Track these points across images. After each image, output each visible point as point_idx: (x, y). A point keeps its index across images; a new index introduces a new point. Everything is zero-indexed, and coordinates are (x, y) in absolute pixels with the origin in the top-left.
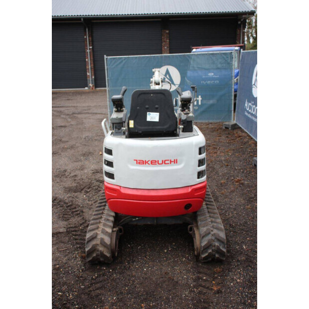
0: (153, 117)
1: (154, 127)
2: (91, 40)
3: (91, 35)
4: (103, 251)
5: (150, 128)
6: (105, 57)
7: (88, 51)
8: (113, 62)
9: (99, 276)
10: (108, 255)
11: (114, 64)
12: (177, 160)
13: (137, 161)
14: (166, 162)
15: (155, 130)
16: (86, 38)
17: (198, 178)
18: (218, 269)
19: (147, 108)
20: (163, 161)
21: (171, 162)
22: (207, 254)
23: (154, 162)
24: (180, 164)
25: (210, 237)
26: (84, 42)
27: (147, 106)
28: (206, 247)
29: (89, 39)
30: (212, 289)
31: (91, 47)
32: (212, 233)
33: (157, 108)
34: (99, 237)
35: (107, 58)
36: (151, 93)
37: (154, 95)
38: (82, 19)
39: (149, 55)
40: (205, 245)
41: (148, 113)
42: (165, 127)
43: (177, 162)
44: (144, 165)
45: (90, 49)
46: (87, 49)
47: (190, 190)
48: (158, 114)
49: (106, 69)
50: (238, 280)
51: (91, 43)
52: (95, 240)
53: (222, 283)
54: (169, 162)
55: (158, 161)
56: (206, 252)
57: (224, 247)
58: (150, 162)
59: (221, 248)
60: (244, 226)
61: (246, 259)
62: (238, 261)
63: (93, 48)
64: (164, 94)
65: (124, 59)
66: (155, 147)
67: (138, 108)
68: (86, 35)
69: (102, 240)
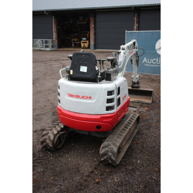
0: (84, 69)
1: (84, 75)
2: (137, 21)
3: (138, 18)
4: (49, 143)
5: (81, 76)
6: (126, 31)
7: (135, 27)
8: (130, 35)
9: (44, 156)
10: (51, 146)
11: (131, 36)
12: (91, 97)
13: (69, 94)
14: (84, 97)
15: (84, 77)
16: (135, 19)
17: (107, 110)
18: (109, 170)
19: (81, 64)
20: (82, 96)
21: (87, 98)
22: (103, 159)
23: (77, 97)
24: (93, 99)
25: (107, 149)
26: (133, 21)
27: (81, 62)
28: (103, 154)
29: (137, 20)
30: (95, 180)
31: (137, 25)
32: (110, 147)
33: (86, 64)
34: (49, 135)
35: (127, 32)
36: (83, 55)
37: (85, 56)
38: (133, 8)
39: (153, 31)
40: (103, 153)
41: (81, 66)
42: (90, 76)
43: (91, 98)
44: (72, 97)
45: (136, 26)
46: (135, 26)
47: (99, 117)
48: (87, 67)
49: (126, 39)
50: (116, 180)
51: (137, 22)
52: (46, 136)
53: (104, 179)
54: (86, 97)
55: (80, 96)
56: (103, 157)
57: (114, 157)
58: (75, 96)
59: (112, 157)
60: (151, 149)
61: (132, 169)
62: (126, 169)
63: (138, 26)
64: (90, 55)
65: (137, 33)
66: (78, 87)
67: (76, 63)
68: (135, 17)
69: (49, 137)
